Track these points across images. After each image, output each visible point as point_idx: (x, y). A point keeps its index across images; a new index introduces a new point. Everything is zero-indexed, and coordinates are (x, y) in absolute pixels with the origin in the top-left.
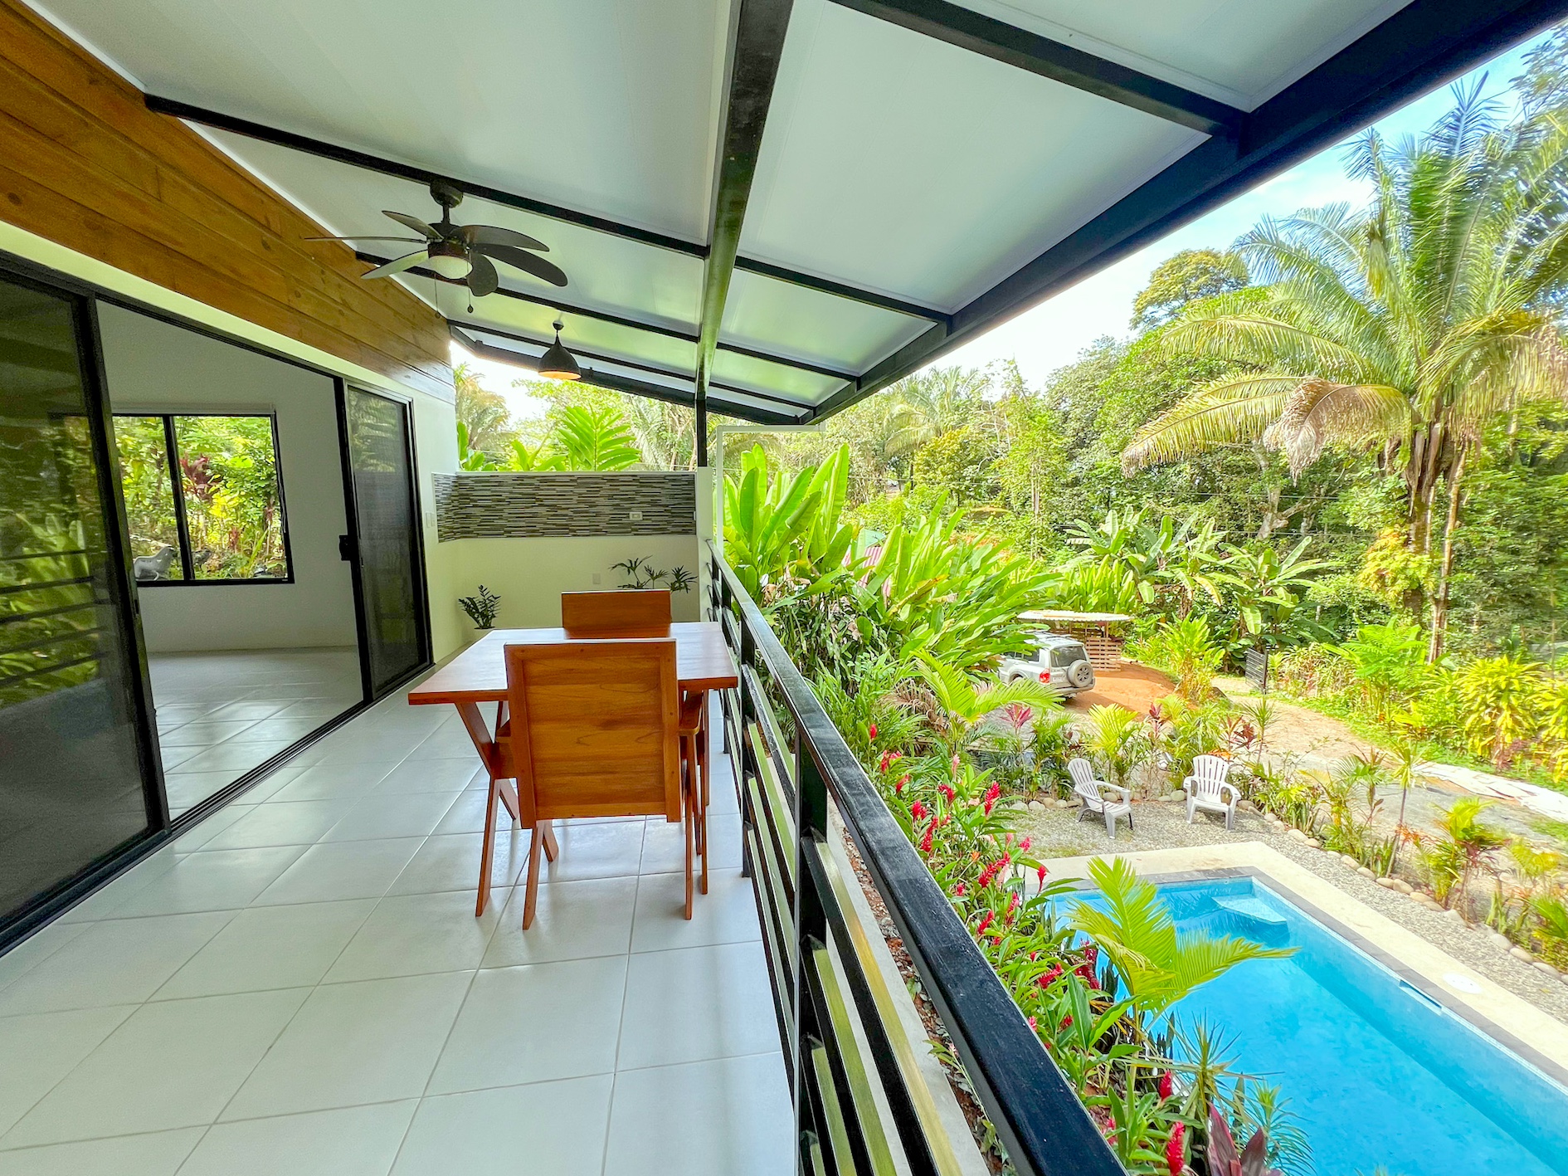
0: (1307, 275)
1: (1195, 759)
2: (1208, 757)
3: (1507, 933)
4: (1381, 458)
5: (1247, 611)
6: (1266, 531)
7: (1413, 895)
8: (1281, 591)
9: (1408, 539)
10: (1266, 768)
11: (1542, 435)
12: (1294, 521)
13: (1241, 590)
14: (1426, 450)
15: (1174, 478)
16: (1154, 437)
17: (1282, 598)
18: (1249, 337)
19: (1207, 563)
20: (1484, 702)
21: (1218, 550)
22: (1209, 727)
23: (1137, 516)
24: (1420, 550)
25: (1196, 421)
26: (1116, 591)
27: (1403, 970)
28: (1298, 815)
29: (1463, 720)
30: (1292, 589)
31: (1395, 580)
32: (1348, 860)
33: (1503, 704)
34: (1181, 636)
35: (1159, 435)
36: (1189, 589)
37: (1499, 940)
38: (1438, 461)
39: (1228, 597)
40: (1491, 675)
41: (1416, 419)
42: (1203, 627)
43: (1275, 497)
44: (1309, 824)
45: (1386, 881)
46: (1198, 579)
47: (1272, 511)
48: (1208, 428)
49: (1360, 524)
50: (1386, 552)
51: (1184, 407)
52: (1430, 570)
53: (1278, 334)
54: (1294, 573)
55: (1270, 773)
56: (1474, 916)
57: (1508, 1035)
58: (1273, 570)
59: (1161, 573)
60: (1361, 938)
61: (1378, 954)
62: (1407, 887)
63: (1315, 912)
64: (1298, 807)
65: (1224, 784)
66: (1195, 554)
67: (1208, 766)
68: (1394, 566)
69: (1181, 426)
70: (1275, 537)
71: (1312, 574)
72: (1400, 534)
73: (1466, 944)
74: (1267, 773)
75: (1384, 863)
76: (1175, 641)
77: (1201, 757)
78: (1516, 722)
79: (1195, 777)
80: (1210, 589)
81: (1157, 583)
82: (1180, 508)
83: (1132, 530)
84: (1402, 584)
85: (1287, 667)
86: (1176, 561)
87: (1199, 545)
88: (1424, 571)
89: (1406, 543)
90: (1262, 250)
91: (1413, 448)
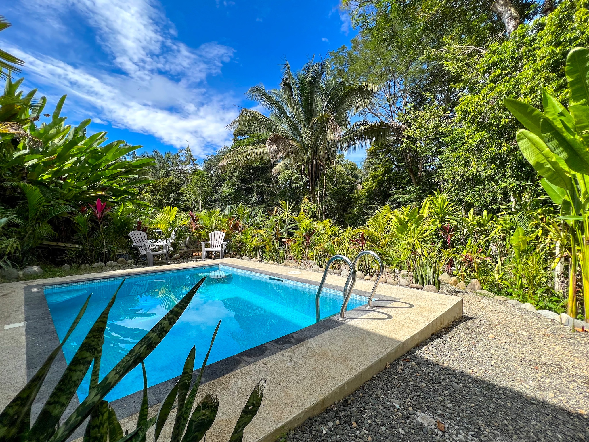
1: (210, 233)
14: (312, 169)
16: (230, 159)
24: (314, 203)
25: (244, 154)
28: (255, 253)
32: (271, 262)
37: (315, 267)
38: (315, 173)
41: (308, 158)
48: (249, 157)
50: (306, 204)
64: (255, 249)
65: (222, 243)
67: (216, 236)
75: (282, 258)
77: (213, 233)
89: (310, 201)
90: (260, 94)
91: (309, 168)
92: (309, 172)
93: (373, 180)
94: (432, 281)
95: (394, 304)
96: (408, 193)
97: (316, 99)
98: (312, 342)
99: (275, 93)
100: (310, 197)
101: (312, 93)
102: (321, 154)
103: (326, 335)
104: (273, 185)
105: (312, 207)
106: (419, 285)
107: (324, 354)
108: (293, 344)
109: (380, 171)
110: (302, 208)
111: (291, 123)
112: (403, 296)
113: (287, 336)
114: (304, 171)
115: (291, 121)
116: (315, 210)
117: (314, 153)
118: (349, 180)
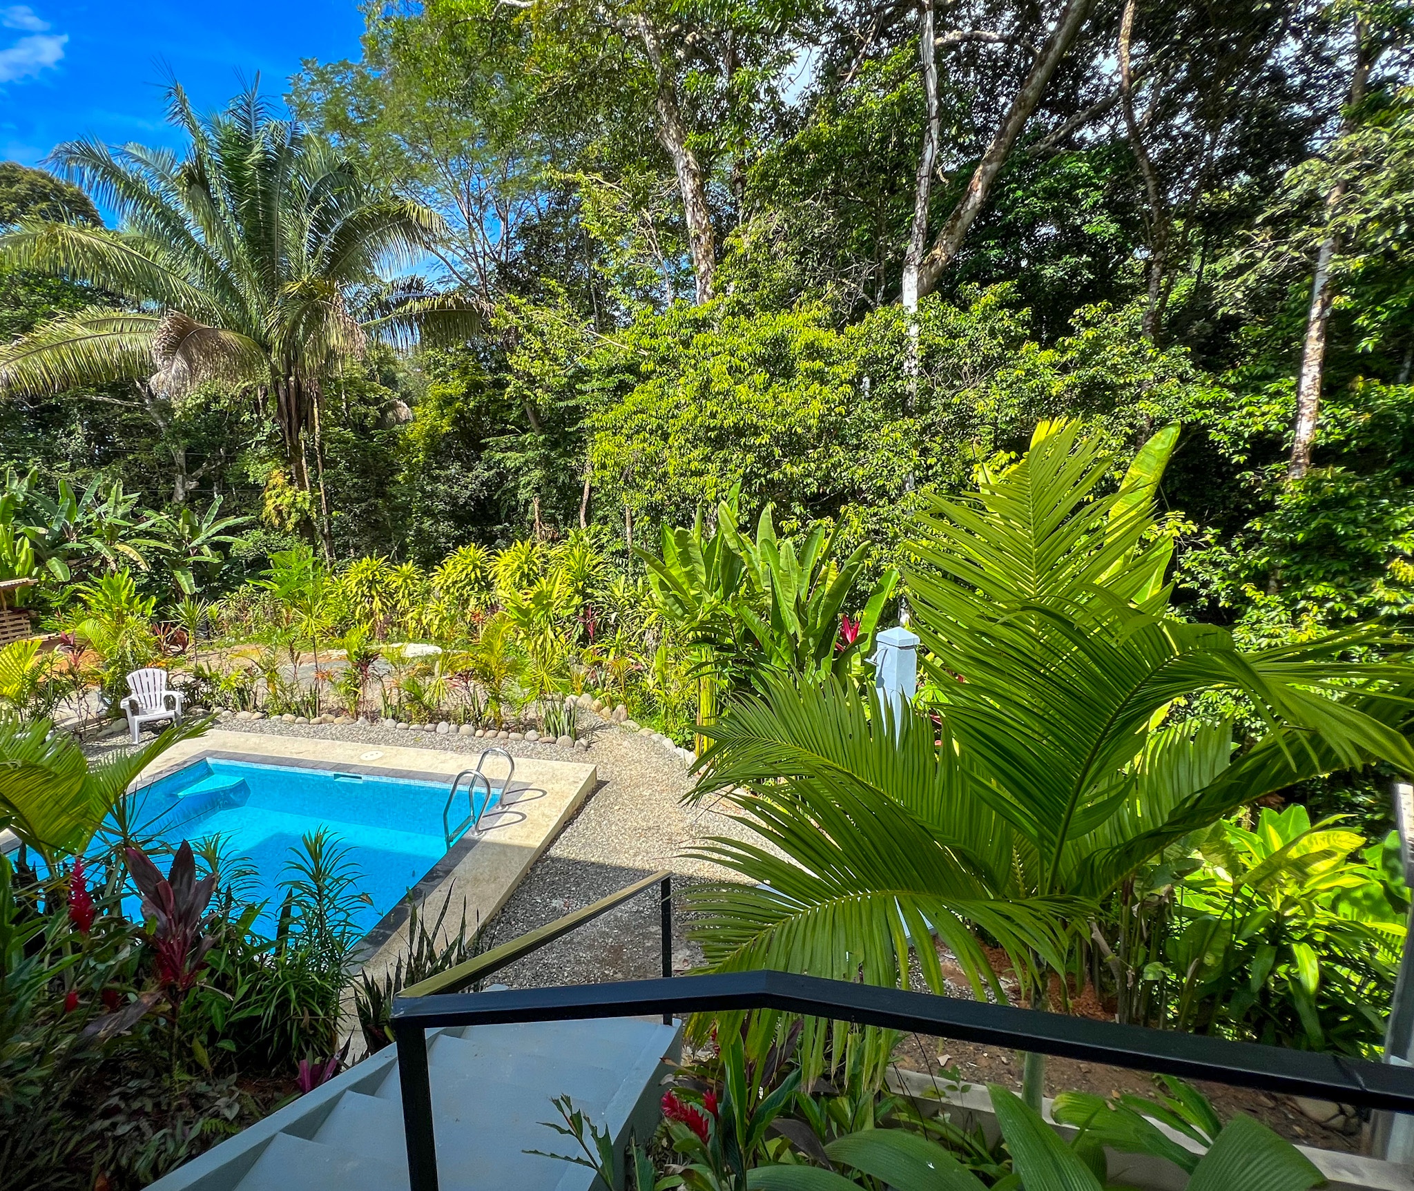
0: (151, 211)
1: (128, 678)
2: (142, 671)
3: (393, 717)
4: (257, 405)
5: (178, 573)
6: (180, 495)
7: (336, 720)
8: (206, 549)
9: (292, 478)
10: (206, 668)
11: (362, 409)
12: (205, 483)
13: (167, 552)
14: (288, 399)
15: (65, 440)
16: (13, 364)
17: (208, 555)
18: (99, 256)
19: (125, 528)
20: (363, 595)
21: (135, 516)
22: (138, 643)
23: (26, 482)
24: (302, 487)
25: (64, 350)
26: (10, 565)
27: (337, 767)
28: (243, 698)
29: (354, 612)
30: (215, 546)
31: (289, 513)
32: (288, 717)
33: (374, 593)
34: (105, 594)
35: (19, 361)
36: (111, 559)
37: (389, 723)
38: (298, 409)
39: (157, 565)
40: (362, 572)
41: (274, 370)
42: (127, 582)
43: (180, 456)
44: (252, 703)
45: (317, 719)
46: (121, 548)
47: (181, 473)
48: (82, 361)
49: (260, 481)
50: (278, 490)
51: (45, 331)
52: (311, 503)
53: (133, 263)
54: (214, 531)
55: (210, 669)
56: (373, 717)
57: (401, 771)
58: (195, 531)
59: (73, 544)
60: (302, 760)
61: (315, 765)
62: (331, 717)
63: (264, 760)
64: (240, 691)
65: (165, 693)
66: (107, 520)
67: (144, 680)
68: (286, 501)
69: (47, 354)
70: (190, 498)
71: (230, 531)
72: (286, 474)
73: (372, 735)
74: (207, 672)
75: (310, 708)
76: (99, 602)
77: (135, 674)
78: (383, 603)
79: (133, 697)
80: (134, 555)
81: (70, 558)
82: (80, 473)
83: (21, 498)
84: (295, 518)
85: (225, 614)
86: (89, 531)
87: (111, 510)
88: (308, 505)
89: (291, 482)
90: (95, 167)
91: (278, 397)
92: (280, 408)
93: (440, 407)
94: (567, 730)
95: (527, 794)
96: (522, 448)
97: (283, 216)
98: (459, 870)
99: (139, 160)
100: (290, 473)
101: (267, 195)
102: (308, 363)
103: (468, 860)
104: (142, 401)
105: (299, 499)
106: (552, 737)
107: (476, 879)
108: (443, 878)
109: (456, 387)
110: (269, 502)
111: (210, 268)
112: (534, 777)
113: (431, 871)
114: (264, 405)
115: (210, 263)
116: (307, 506)
117: (288, 357)
118: (375, 393)
